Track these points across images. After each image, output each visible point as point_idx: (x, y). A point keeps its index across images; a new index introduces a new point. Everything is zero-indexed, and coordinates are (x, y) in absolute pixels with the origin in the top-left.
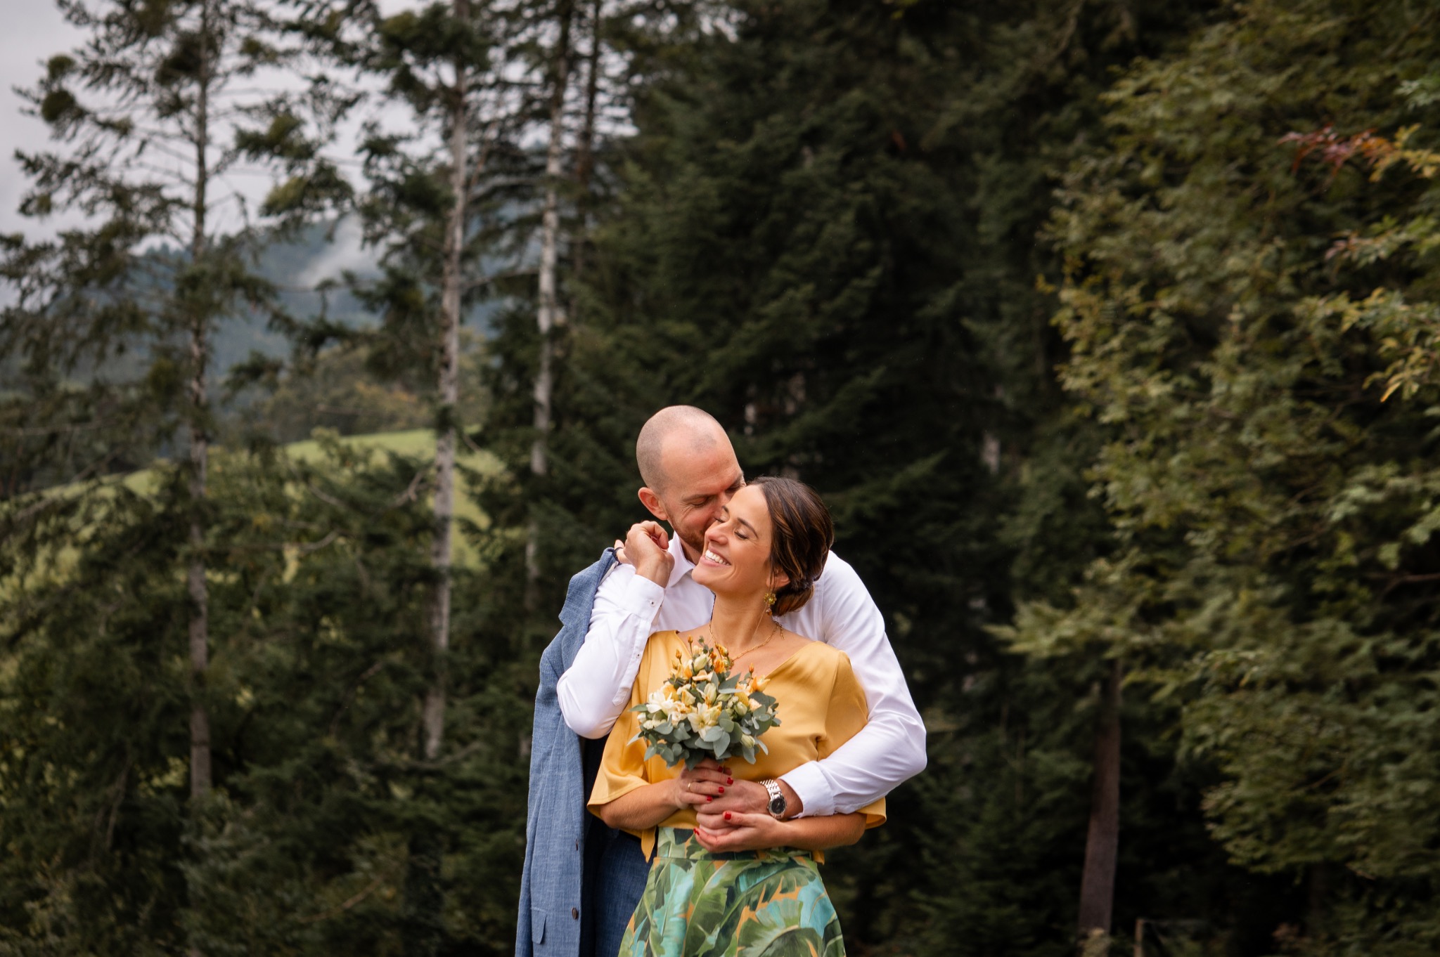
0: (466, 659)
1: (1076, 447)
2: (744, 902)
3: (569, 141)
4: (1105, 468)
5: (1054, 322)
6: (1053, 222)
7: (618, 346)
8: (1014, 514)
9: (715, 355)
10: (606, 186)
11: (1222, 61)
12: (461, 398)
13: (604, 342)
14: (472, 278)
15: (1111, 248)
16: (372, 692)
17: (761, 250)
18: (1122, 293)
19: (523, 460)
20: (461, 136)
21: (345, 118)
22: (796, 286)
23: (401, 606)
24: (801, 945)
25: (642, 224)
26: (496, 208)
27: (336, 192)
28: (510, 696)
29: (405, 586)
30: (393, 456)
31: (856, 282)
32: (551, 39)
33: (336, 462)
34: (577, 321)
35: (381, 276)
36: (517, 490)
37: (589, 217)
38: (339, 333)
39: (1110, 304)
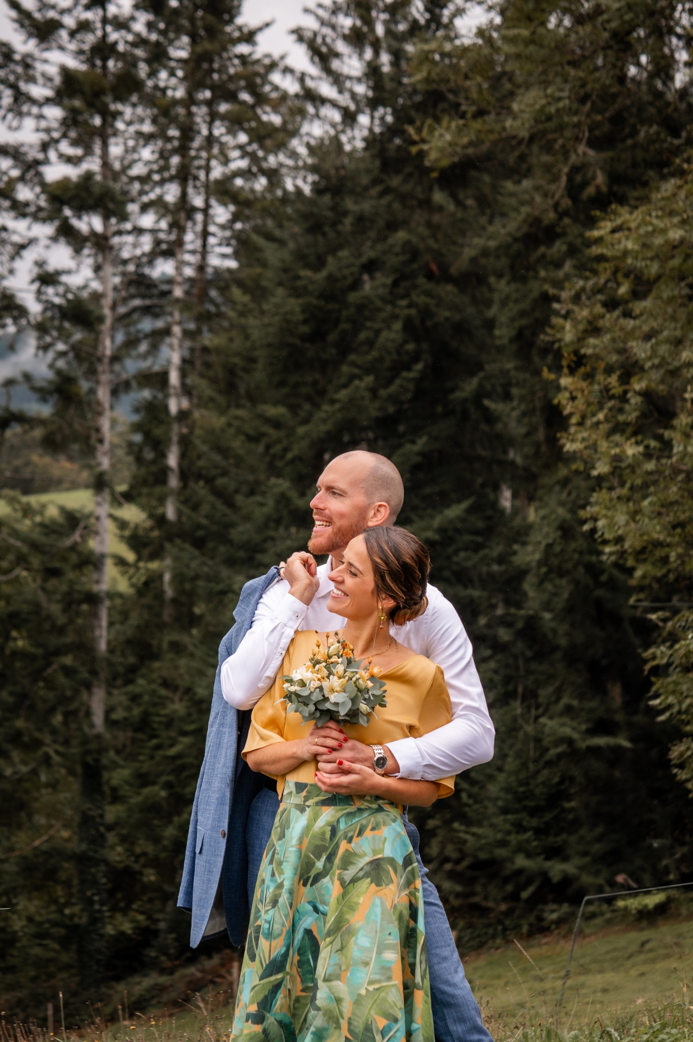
0: (120, 660)
1: (569, 494)
2: (342, 837)
3: (189, 272)
4: (595, 509)
5: (555, 401)
6: (552, 327)
7: (229, 425)
8: (524, 544)
9: (301, 430)
10: (217, 305)
11: (675, 206)
12: (113, 465)
13: (218, 421)
14: (118, 375)
15: (595, 347)
16: (50, 685)
17: (333, 351)
18: (605, 379)
19: (160, 511)
20: (108, 269)
21: (21, 257)
22: (360, 378)
23: (71, 621)
24: (383, 870)
25: (245, 333)
26: (135, 323)
27: (15, 313)
28: (154, 686)
29: (74, 606)
30: (63, 510)
31: (405, 374)
32: (174, 196)
33: (19, 514)
34: (198, 406)
35: (49, 374)
36: (156, 533)
37: (205, 328)
38: (20, 418)
39: (596, 387)
